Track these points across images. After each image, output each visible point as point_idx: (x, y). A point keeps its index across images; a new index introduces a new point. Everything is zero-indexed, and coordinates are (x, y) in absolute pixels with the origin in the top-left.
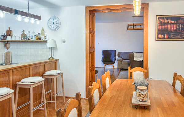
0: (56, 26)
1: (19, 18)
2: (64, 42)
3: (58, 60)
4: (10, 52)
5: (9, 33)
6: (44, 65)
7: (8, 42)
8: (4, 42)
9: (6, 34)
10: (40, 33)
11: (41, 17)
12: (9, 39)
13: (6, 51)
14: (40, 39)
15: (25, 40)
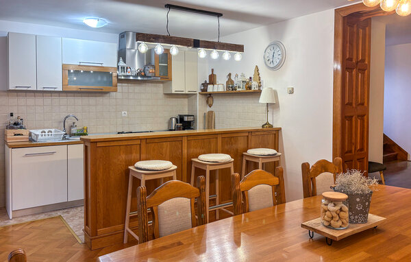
0: (278, 61)
1: (202, 53)
2: (291, 92)
3: (280, 129)
4: (212, 112)
5: (212, 79)
6: (248, 136)
7: (210, 94)
8: (206, 94)
9: (208, 82)
10: (252, 77)
11: (243, 46)
12: (210, 89)
13: (208, 109)
14: (250, 88)
15: (231, 91)
